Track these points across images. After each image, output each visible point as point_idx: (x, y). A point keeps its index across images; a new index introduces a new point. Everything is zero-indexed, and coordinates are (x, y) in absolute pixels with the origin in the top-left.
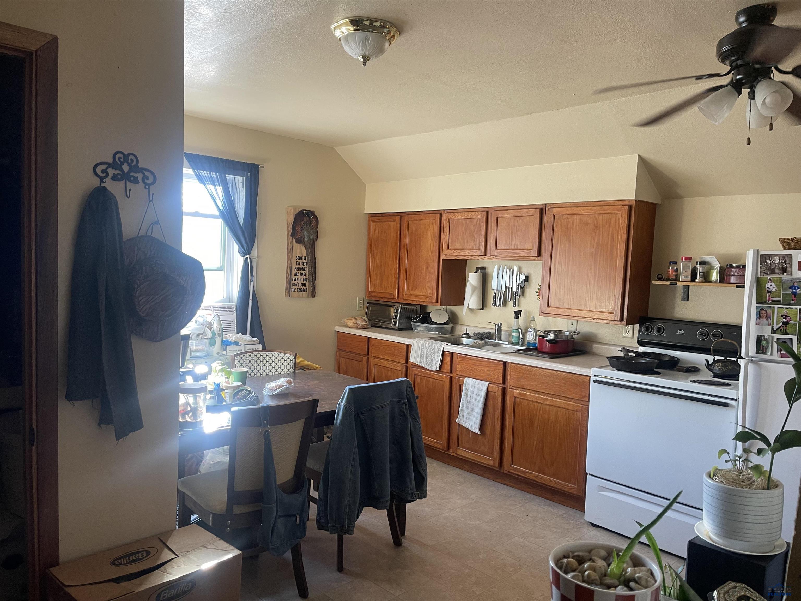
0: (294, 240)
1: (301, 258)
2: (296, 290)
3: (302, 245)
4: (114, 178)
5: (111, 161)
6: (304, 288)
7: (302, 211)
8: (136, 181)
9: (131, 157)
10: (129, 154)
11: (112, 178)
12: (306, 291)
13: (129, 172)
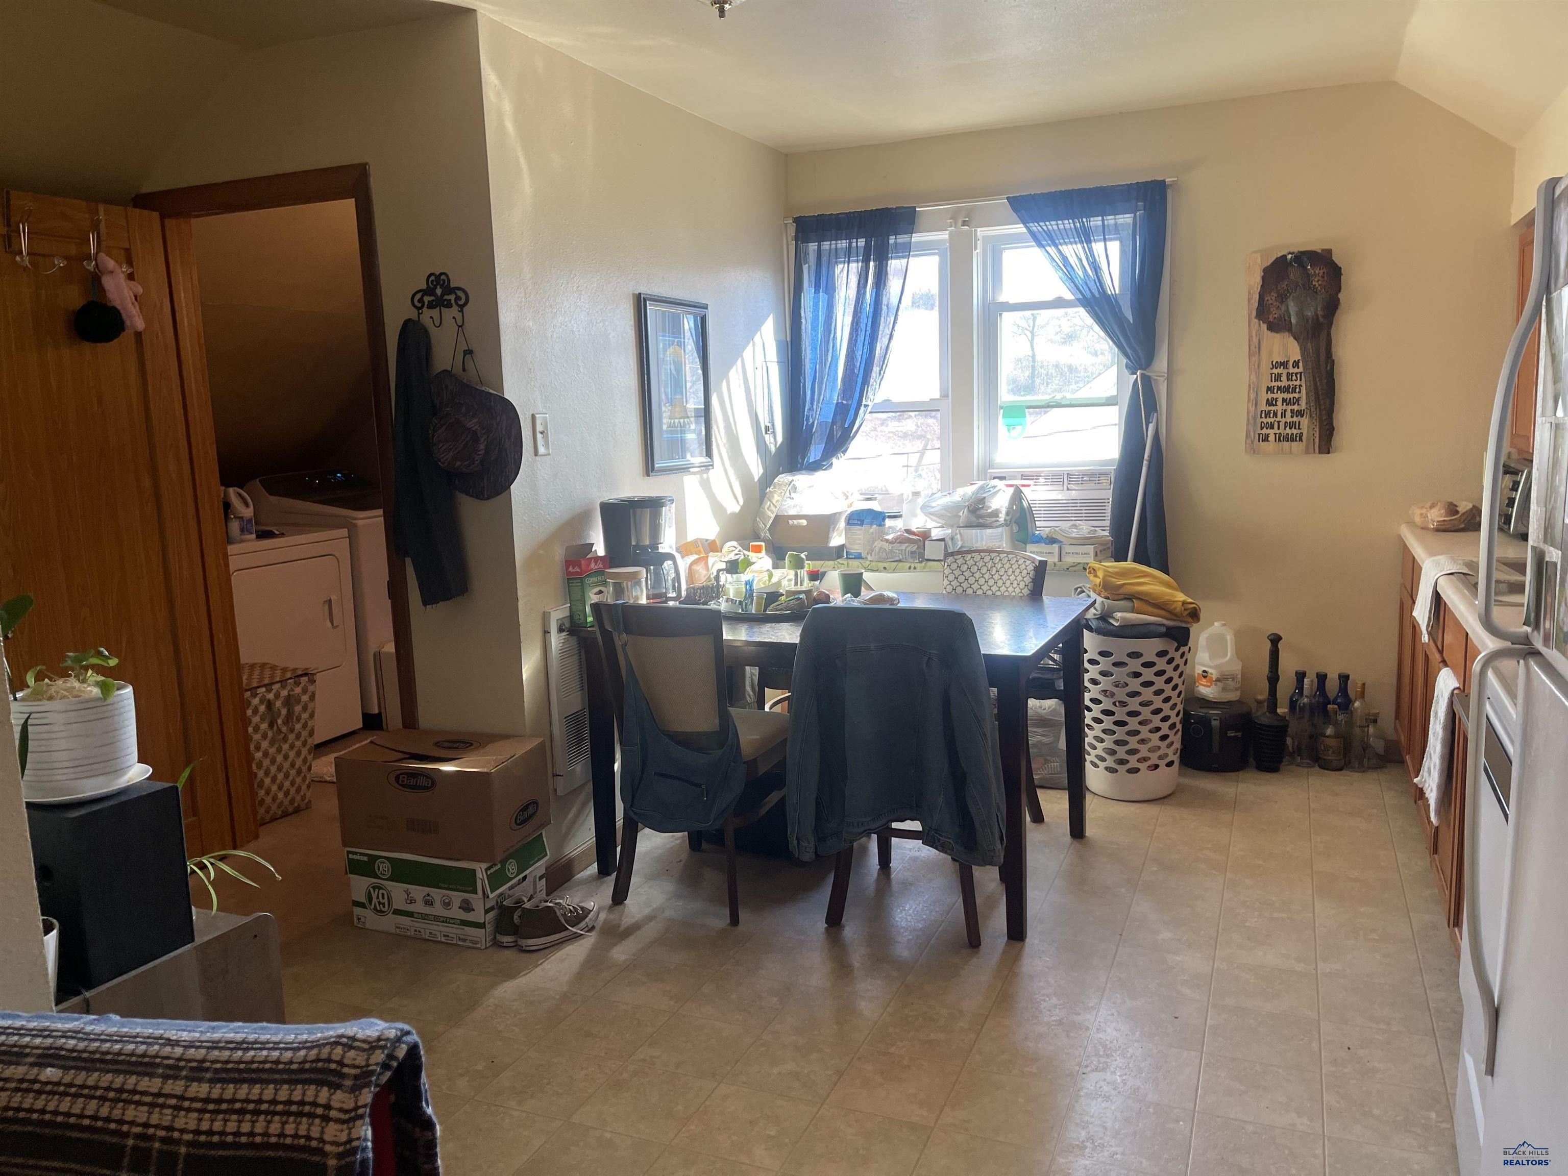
0: (1264, 327)
1: (1284, 364)
2: (1272, 438)
3: (1286, 334)
4: (431, 306)
5: (425, 287)
6: (1295, 431)
7: (1285, 256)
8: (449, 305)
9: (443, 277)
10: (441, 274)
11: (429, 307)
12: (1301, 440)
13: (443, 295)
